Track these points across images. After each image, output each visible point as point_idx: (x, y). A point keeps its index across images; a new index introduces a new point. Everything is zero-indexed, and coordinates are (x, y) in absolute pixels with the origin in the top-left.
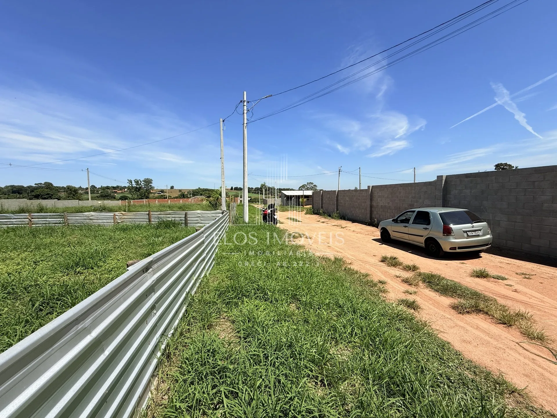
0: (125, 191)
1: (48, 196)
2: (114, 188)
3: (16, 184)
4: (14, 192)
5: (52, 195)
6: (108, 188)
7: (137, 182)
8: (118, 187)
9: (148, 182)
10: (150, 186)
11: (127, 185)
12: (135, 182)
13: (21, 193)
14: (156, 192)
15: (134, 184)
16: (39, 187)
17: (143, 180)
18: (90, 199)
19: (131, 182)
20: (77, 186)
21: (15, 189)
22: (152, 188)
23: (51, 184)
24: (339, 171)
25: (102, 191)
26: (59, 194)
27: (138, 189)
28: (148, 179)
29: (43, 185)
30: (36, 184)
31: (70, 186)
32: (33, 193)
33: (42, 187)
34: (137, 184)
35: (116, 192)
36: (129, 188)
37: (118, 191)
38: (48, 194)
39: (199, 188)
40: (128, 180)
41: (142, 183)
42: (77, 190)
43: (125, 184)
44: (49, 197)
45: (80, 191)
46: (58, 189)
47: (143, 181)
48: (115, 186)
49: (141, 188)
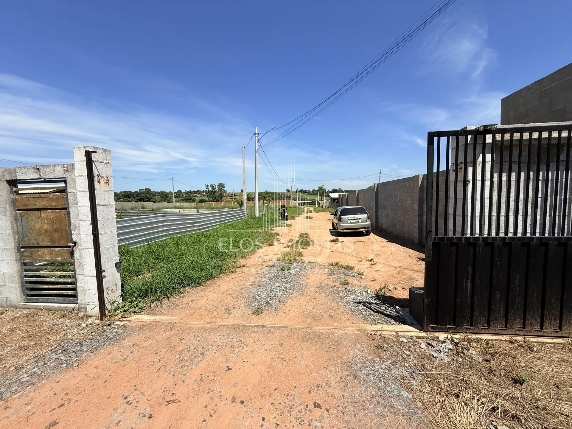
0: (203, 195)
1: (147, 199)
2: (195, 192)
3: (127, 191)
4: (126, 197)
5: (150, 199)
6: (190, 192)
7: (212, 187)
8: (198, 191)
9: (222, 186)
10: (223, 189)
11: (205, 189)
12: (211, 187)
13: (130, 198)
14: (229, 195)
15: (210, 189)
16: (142, 192)
17: (218, 184)
18: (174, 202)
19: (208, 187)
20: (168, 191)
21: (126, 194)
22: (225, 192)
23: (150, 190)
24: (380, 174)
25: (186, 195)
26: (155, 198)
27: (213, 193)
28: (221, 183)
29: (144, 191)
30: (140, 190)
31: (162, 191)
32: (138, 198)
33: (143, 193)
34: (212, 189)
35: (196, 196)
36: (206, 192)
37: (198, 194)
38: (148, 198)
39: (266, 191)
40: (205, 185)
41: (217, 187)
42: (167, 194)
43: (203, 188)
44: (149, 200)
45: (170, 196)
46: (155, 193)
47: (218, 186)
48: (196, 190)
49: (215, 192)
